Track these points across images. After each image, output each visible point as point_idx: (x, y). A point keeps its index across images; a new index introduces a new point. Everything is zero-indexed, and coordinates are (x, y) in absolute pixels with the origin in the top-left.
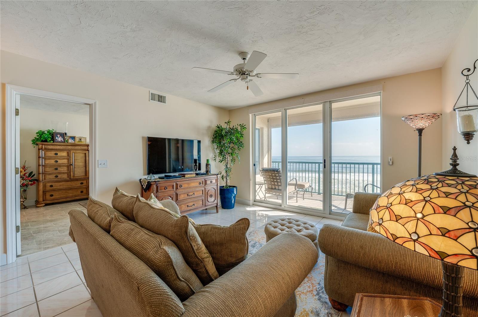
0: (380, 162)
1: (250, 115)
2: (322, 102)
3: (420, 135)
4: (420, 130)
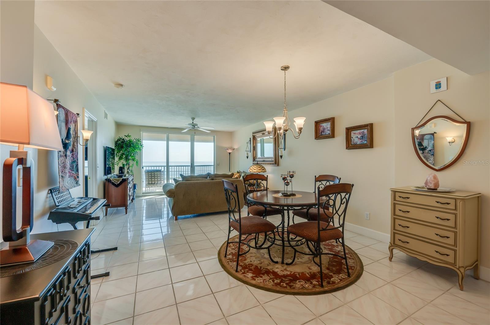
0: (213, 165)
1: (141, 132)
3: (230, 155)
4: (230, 153)
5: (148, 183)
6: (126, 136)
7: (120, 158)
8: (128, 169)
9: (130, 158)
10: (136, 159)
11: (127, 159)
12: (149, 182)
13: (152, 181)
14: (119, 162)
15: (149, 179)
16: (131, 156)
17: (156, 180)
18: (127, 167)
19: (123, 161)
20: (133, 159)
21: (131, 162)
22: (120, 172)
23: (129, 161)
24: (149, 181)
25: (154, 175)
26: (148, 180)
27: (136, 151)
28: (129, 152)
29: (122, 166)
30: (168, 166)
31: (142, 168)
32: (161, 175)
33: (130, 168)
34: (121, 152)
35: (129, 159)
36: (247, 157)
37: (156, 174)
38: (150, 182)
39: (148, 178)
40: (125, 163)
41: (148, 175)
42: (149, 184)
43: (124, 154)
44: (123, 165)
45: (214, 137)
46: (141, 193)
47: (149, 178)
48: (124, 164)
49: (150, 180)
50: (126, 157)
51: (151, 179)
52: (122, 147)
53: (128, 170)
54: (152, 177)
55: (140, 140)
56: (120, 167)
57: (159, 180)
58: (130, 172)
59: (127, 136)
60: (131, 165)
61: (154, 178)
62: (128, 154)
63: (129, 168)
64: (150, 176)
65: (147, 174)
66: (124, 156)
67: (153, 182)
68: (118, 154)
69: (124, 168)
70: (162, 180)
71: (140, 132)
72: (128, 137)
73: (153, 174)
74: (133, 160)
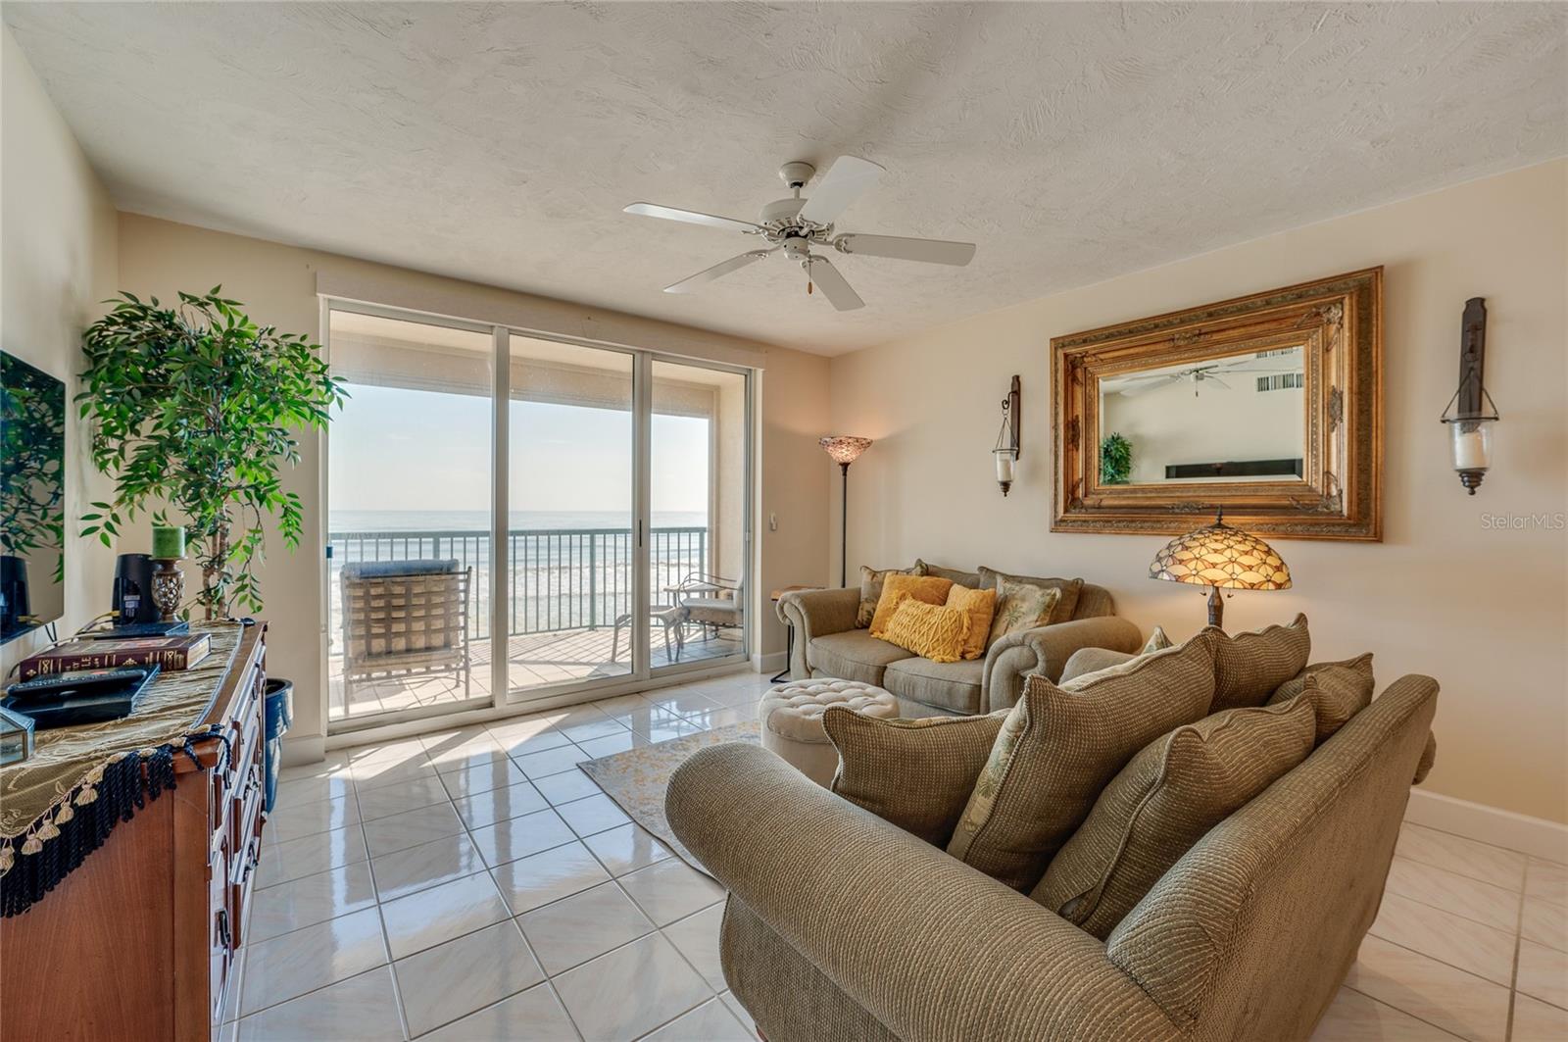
1: (321, 299)
2: (636, 348)
3: (845, 474)
4: (845, 465)
5: (363, 648)
6: (193, 299)
7: (140, 477)
8: (209, 570)
9: (232, 476)
10: (285, 486)
11: (200, 486)
12: (368, 645)
13: (388, 635)
14: (122, 511)
15: (367, 623)
16: (236, 459)
17: (419, 626)
18: (206, 547)
19: (167, 507)
20: (256, 488)
21: (237, 515)
22: (131, 602)
23: (218, 505)
24: (370, 637)
25: (407, 595)
26: (362, 631)
27: (279, 422)
28: (218, 428)
29: (147, 547)
30: (501, 534)
31: (323, 553)
32: (453, 598)
33: (234, 564)
34: (147, 426)
35: (218, 491)
36: (1006, 486)
37: (417, 590)
38: (378, 645)
39: (362, 616)
40: (180, 520)
41: (367, 597)
42: (370, 655)
43: (174, 445)
44: (164, 537)
45: (748, 375)
46: (319, 736)
47: (374, 616)
48: (174, 532)
49: (377, 630)
50: (192, 469)
51: (388, 621)
52: (154, 389)
53: (213, 581)
54: (389, 607)
55: (313, 354)
56: (125, 560)
57: (439, 624)
58: (227, 591)
59: (201, 304)
60: (236, 533)
61: (409, 614)
62: (210, 441)
63: (217, 560)
64: (381, 603)
65: (360, 592)
66: (175, 462)
67: (400, 644)
68: (114, 444)
69: (168, 565)
70: (457, 628)
71: (314, 291)
72: (212, 308)
73: (398, 590)
74: (259, 494)
